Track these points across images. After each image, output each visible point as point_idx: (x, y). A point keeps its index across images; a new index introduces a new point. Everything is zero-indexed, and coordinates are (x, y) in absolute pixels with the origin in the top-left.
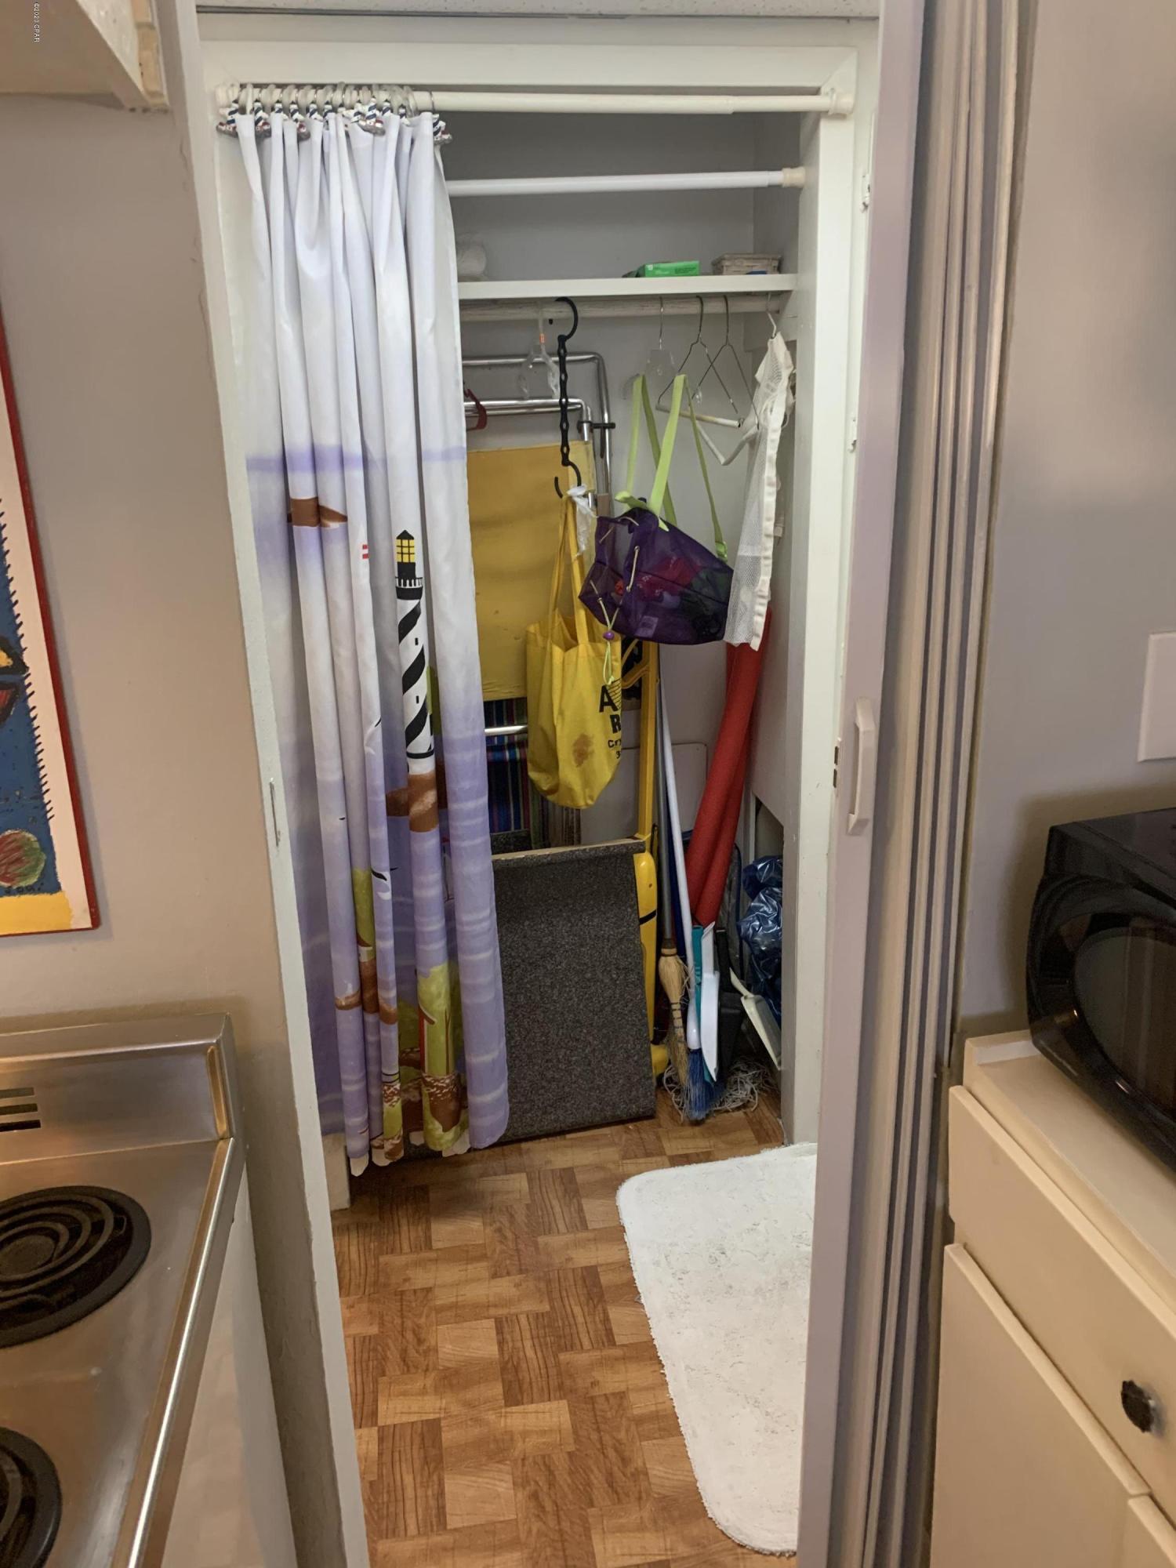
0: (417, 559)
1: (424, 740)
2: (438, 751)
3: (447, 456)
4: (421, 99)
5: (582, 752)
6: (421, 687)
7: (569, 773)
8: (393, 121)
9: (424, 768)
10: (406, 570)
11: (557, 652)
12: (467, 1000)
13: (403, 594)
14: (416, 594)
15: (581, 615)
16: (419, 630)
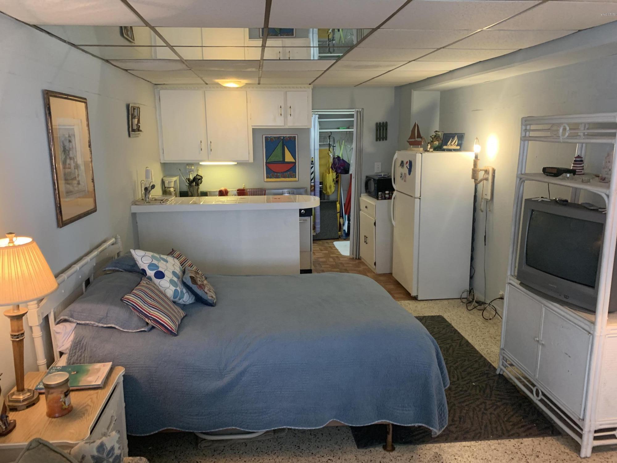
0: (313, 160)
1: (313, 181)
2: (314, 182)
3: (317, 149)
4: (316, 113)
5: (330, 187)
6: (313, 175)
7: (328, 190)
8: (314, 115)
9: (313, 184)
10: (312, 161)
11: (327, 174)
12: (316, 213)
13: (312, 164)
14: (313, 164)
15: (331, 170)
16: (313, 168)
